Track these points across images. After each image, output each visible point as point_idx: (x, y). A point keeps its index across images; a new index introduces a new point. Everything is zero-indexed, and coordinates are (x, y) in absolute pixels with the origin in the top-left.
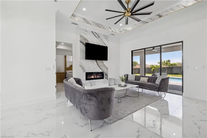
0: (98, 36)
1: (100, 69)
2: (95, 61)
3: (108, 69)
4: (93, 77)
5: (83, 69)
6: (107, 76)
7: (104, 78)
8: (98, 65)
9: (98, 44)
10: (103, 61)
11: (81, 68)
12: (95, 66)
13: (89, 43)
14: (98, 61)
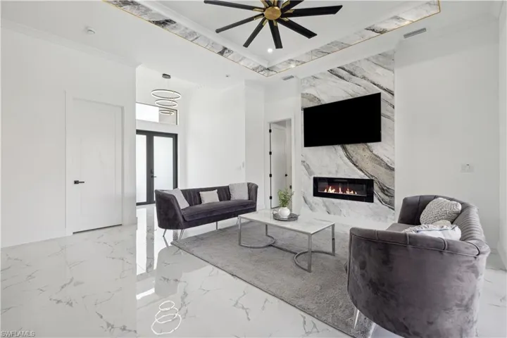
0: (351, 73)
1: (359, 171)
2: (339, 148)
3: (393, 169)
4: (331, 191)
5: (308, 168)
6: (393, 197)
7: (375, 199)
8: (349, 158)
9: (350, 98)
10: (369, 144)
11: (303, 167)
12: (340, 162)
13: (323, 103)
14: (349, 147)
